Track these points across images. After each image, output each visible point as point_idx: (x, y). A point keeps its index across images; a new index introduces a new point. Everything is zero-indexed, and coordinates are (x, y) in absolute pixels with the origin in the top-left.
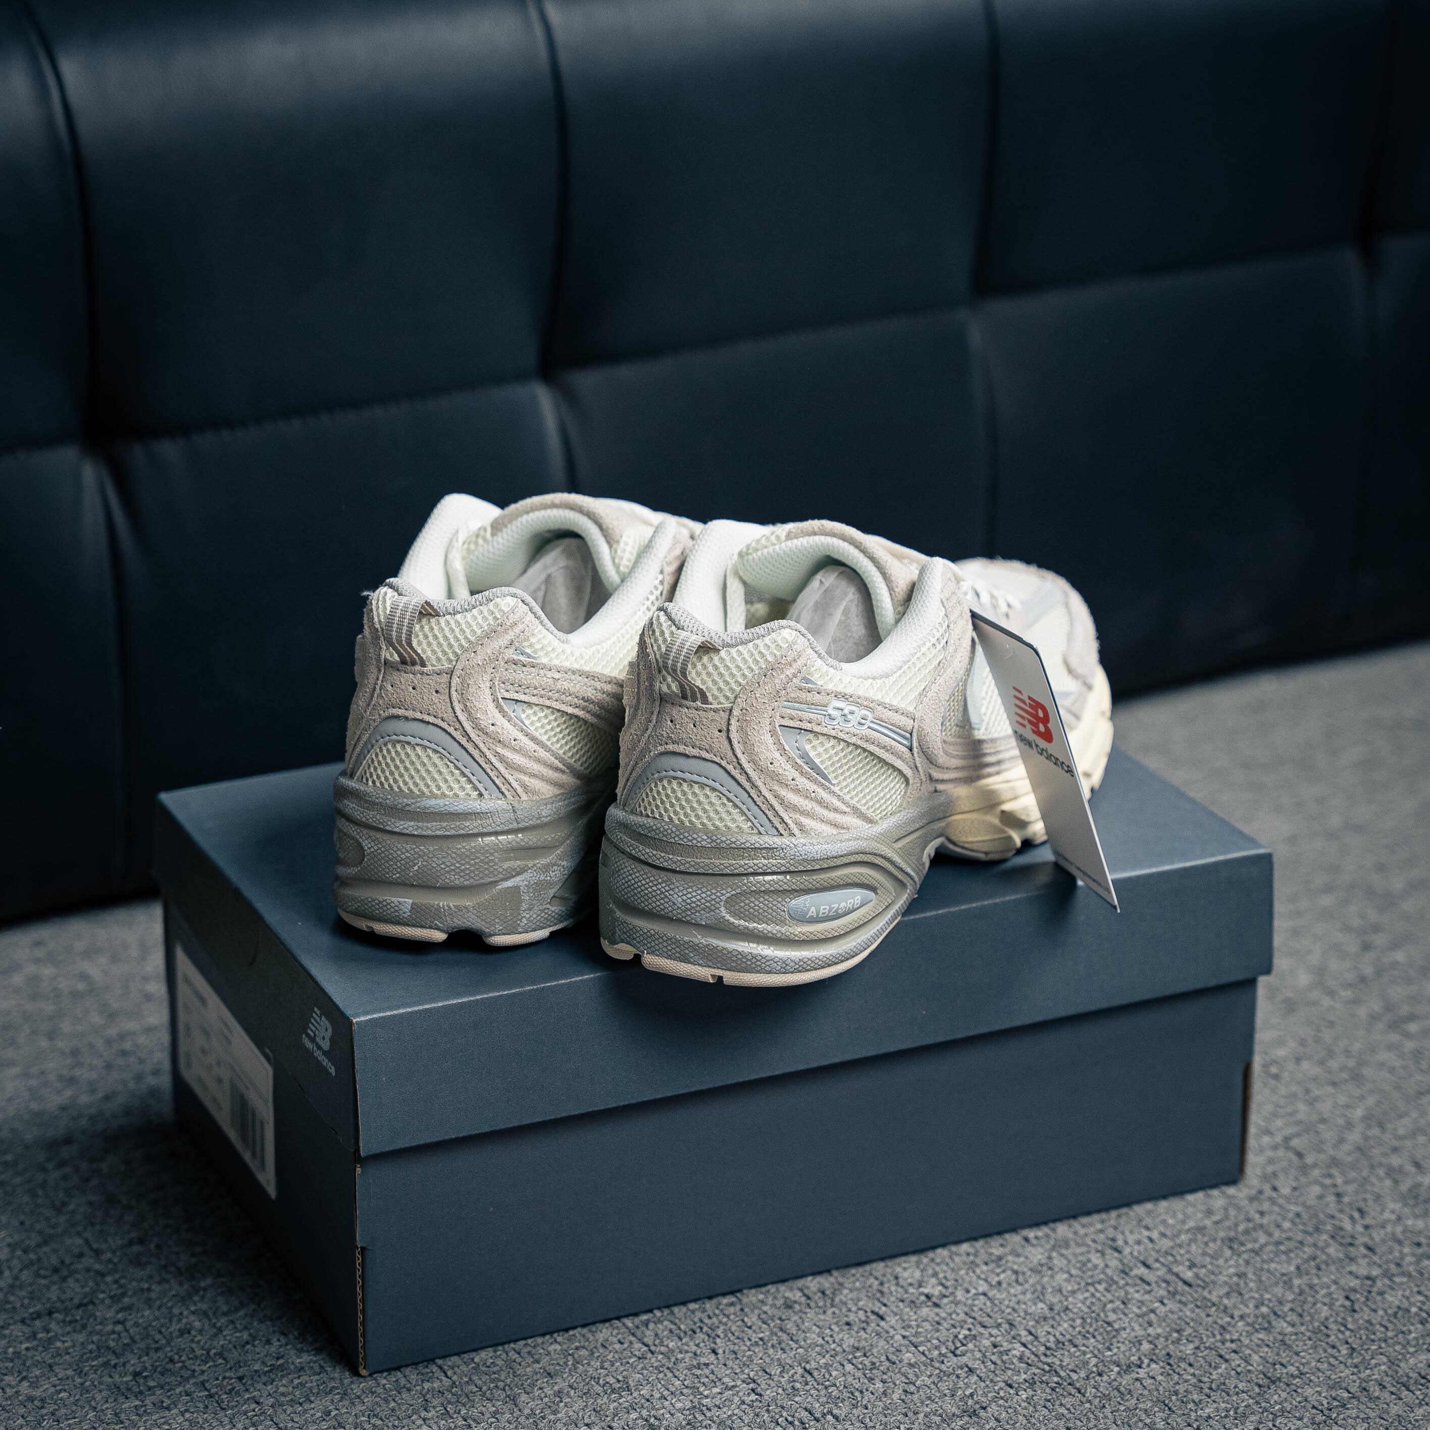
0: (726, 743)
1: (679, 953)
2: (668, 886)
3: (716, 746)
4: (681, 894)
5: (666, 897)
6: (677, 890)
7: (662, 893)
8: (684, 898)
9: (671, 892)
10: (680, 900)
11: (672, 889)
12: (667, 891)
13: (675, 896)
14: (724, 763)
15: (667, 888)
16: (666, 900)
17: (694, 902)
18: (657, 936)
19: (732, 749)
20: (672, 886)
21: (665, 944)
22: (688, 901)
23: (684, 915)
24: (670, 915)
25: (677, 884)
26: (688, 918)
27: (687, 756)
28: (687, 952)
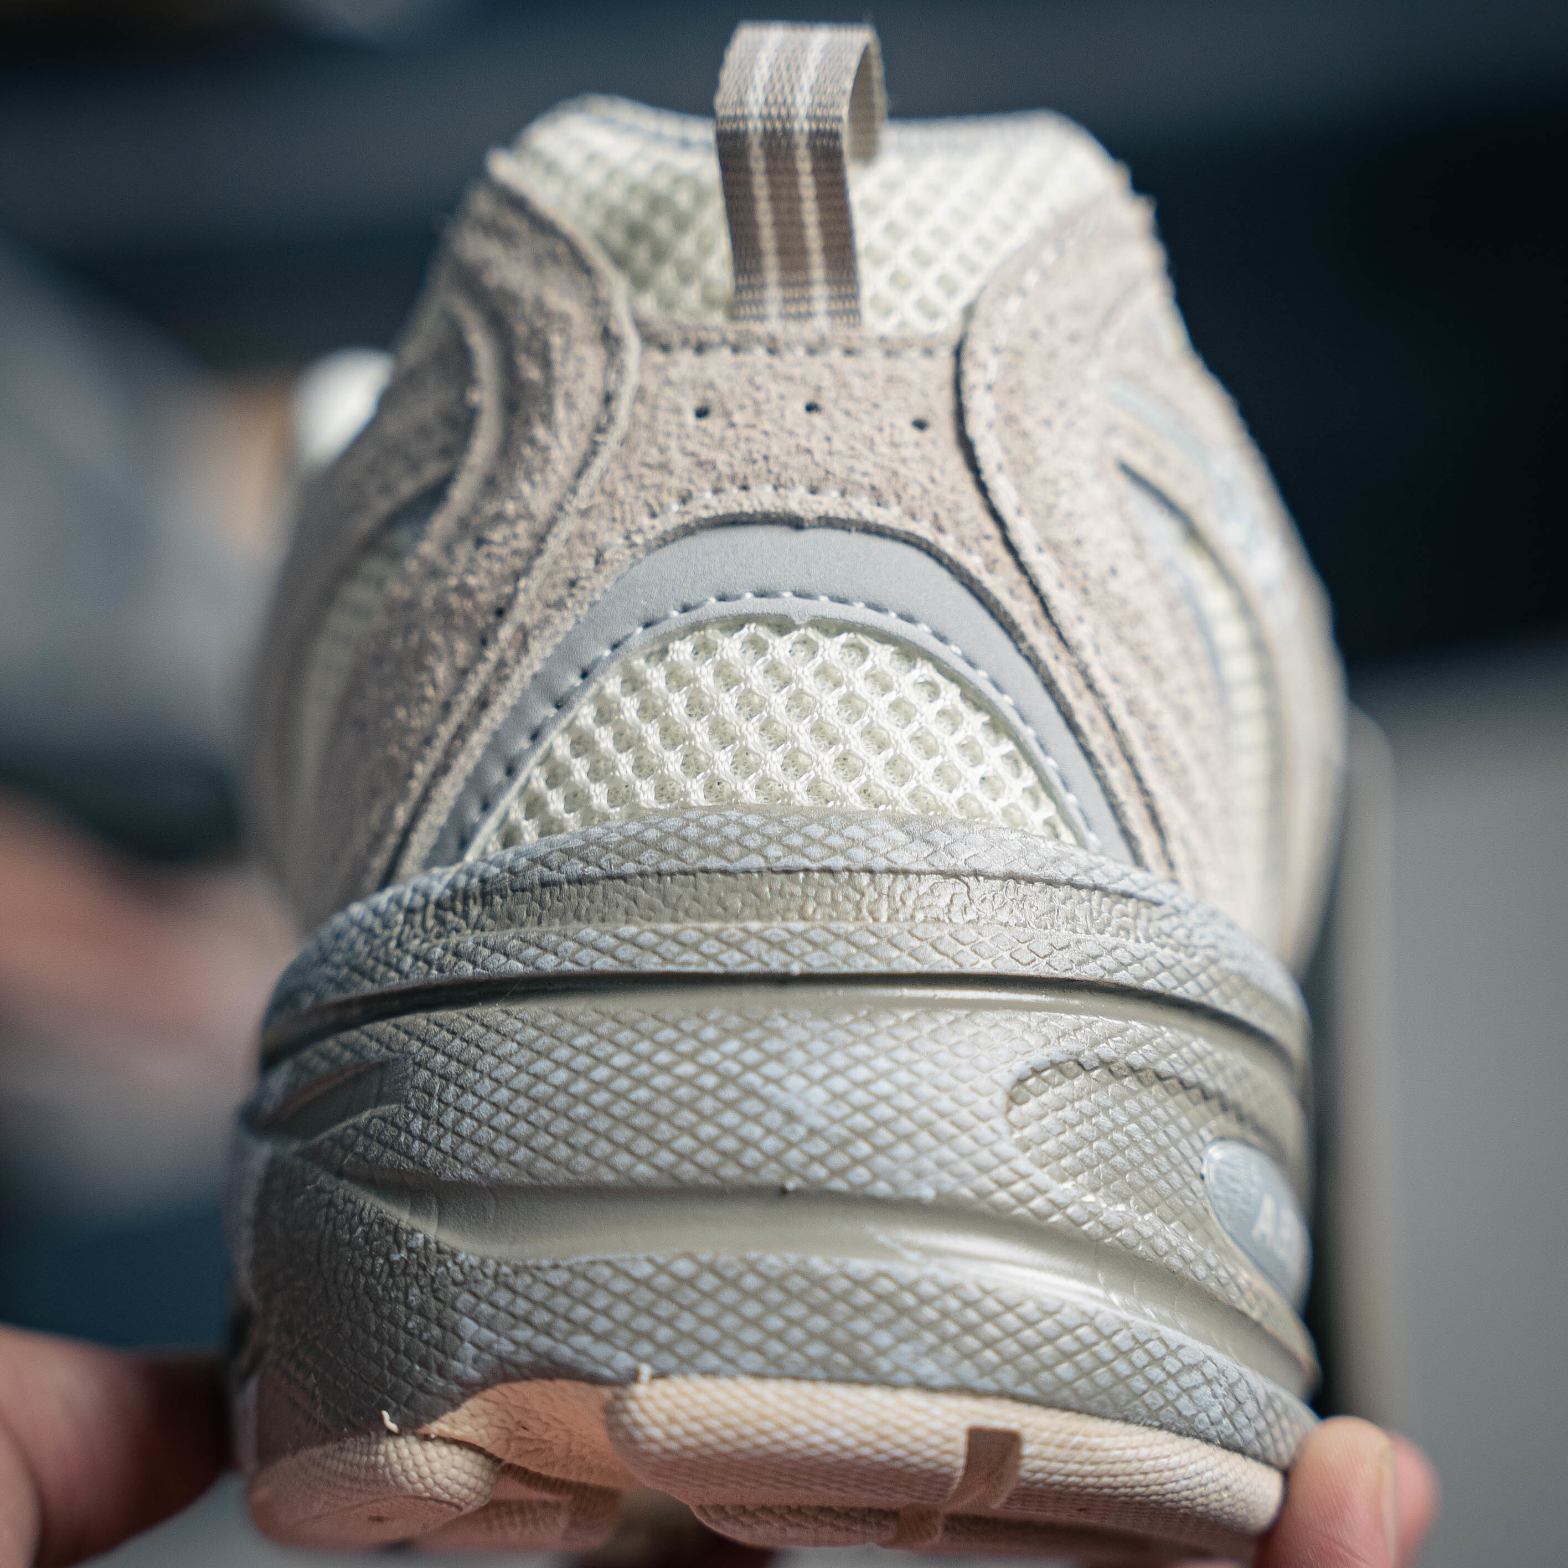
0: (955, 462)
1: (824, 1338)
2: (757, 1045)
3: (916, 473)
4: (818, 1071)
5: (750, 1092)
6: (798, 1057)
7: (727, 1079)
8: (839, 1084)
9: (773, 1069)
10: (818, 1095)
11: (779, 1057)
12: (754, 1068)
13: (796, 1082)
14: (947, 544)
15: (751, 1056)
16: (752, 1106)
17: (886, 1099)
18: (708, 1282)
19: (982, 488)
20: (773, 1045)
21: (752, 1309)
22: (859, 1097)
23: (839, 1160)
24: (771, 1174)
25: (799, 1034)
26: (861, 1174)
27: (796, 523)
28: (862, 1326)
